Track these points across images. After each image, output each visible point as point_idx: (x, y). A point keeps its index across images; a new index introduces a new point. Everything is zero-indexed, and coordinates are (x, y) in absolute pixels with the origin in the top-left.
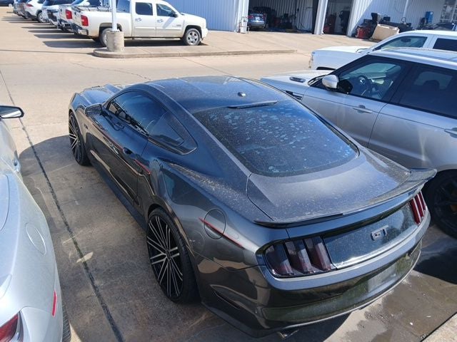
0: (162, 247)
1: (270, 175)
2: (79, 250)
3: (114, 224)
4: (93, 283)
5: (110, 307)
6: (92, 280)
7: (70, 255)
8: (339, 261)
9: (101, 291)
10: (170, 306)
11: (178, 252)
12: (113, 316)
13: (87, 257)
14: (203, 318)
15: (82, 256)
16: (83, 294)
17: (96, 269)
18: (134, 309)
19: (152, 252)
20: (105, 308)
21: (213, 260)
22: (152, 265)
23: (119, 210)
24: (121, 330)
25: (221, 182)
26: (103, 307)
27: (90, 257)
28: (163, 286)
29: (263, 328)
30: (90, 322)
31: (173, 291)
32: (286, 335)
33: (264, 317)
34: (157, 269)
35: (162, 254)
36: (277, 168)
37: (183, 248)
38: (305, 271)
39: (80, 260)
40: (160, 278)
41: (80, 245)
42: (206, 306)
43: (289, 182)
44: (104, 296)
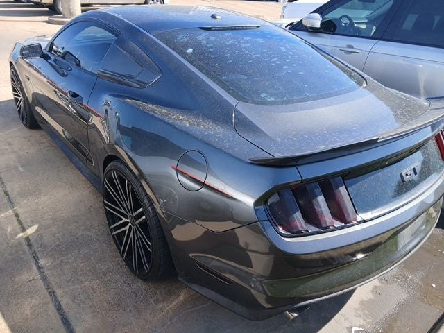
0: (123, 211)
1: (264, 103)
2: (20, 223)
3: (67, 192)
4: (37, 263)
5: (59, 292)
6: (36, 259)
7: (9, 230)
8: (365, 210)
9: (47, 272)
10: (139, 285)
11: (144, 215)
12: (63, 303)
13: (30, 231)
14: (181, 298)
15: (24, 230)
16: (24, 277)
17: (41, 246)
18: (90, 292)
19: (112, 219)
20: (52, 293)
21: (194, 222)
22: (113, 236)
23: (73, 175)
24: (73, 322)
25: (197, 116)
26: (50, 292)
27: (34, 231)
28: (128, 260)
29: (264, 307)
30: (31, 314)
31: (141, 266)
32: (296, 315)
33: (265, 293)
34: (119, 239)
35: (125, 220)
36: (271, 95)
37: (150, 208)
38: (324, 225)
39: (21, 235)
40: (124, 251)
41: (22, 218)
42: (185, 283)
43: (291, 111)
44: (51, 279)
